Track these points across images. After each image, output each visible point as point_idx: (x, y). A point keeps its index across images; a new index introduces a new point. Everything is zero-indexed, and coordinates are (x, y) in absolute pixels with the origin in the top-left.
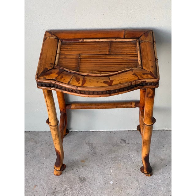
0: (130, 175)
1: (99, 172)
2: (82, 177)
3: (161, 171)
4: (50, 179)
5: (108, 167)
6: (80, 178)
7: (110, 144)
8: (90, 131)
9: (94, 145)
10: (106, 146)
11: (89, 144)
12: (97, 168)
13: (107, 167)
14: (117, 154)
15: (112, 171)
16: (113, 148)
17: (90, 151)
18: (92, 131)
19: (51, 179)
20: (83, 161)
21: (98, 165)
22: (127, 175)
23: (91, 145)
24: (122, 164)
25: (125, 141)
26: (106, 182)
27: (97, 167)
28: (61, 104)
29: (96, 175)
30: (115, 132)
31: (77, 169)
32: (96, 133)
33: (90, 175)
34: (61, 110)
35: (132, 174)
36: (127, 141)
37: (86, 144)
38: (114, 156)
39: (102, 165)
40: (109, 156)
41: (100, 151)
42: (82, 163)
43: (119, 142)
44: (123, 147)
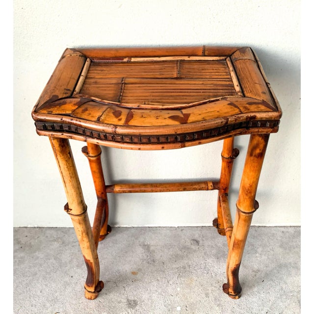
0: (207, 295)
1: (160, 291)
2: (133, 298)
4: (80, 302)
5: (173, 283)
6: (128, 300)
7: (175, 246)
8: (146, 227)
9: (152, 248)
10: (170, 249)
11: (145, 245)
12: (156, 285)
13: (171, 282)
14: (187, 262)
15: (179, 289)
16: (179, 253)
17: (145, 257)
18: (149, 227)
19: (82, 303)
20: (134, 273)
21: (158, 280)
22: (204, 296)
23: (147, 247)
24: (195, 278)
25: (197, 242)
26: (170, 307)
27: (155, 283)
28: (97, 184)
29: (155, 296)
30: (182, 229)
31: (125, 285)
32: (154, 229)
33: (145, 296)
34: (99, 194)
35: (211, 295)
36: (201, 242)
37: (140, 245)
38: (181, 265)
39: (164, 280)
40: (174, 266)
41: (161, 256)
42: (133, 276)
43: (188, 244)
44: (195, 251)
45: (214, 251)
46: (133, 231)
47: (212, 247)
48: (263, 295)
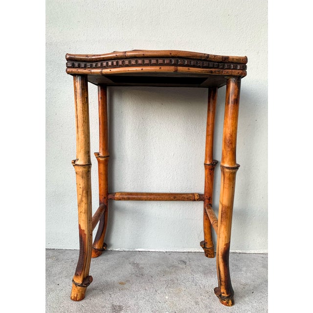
0: (197, 303)
1: (147, 299)
2: (118, 304)
3: (247, 299)
5: (161, 292)
6: (113, 305)
13: (159, 292)
14: (175, 276)
15: (167, 297)
16: (168, 269)
17: (134, 272)
20: (121, 283)
22: (193, 303)
23: (136, 265)
25: (185, 263)
27: (143, 292)
29: (141, 303)
30: (170, 253)
33: (131, 302)
34: (101, 199)
35: (201, 303)
36: (188, 263)
37: (130, 263)
38: (170, 278)
39: (152, 290)
40: (162, 279)
41: (150, 271)
42: (120, 286)
43: (176, 263)
44: (182, 268)
45: (201, 269)
46: (124, 254)
47: (199, 266)
48: (255, 305)
